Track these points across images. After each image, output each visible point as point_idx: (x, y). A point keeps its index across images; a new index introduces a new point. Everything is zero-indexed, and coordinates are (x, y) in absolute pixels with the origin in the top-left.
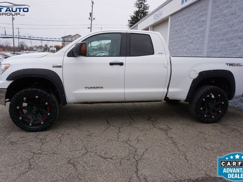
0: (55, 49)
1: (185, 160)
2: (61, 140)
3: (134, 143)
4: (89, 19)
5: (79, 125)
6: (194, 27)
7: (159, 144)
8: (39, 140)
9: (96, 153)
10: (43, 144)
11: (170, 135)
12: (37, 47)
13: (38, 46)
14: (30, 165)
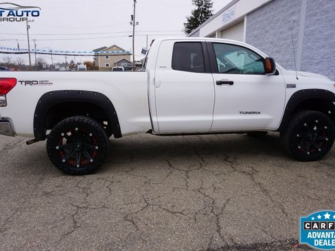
0: (85, 66)
1: (282, 214)
2: (110, 190)
3: (209, 192)
4: (131, 23)
5: (132, 169)
6: (281, 30)
7: (244, 193)
8: (81, 190)
9: (160, 207)
10: (87, 195)
11: (258, 180)
12: (61, 65)
13: (61, 63)
14: (75, 222)
